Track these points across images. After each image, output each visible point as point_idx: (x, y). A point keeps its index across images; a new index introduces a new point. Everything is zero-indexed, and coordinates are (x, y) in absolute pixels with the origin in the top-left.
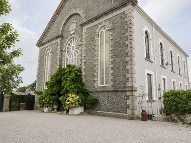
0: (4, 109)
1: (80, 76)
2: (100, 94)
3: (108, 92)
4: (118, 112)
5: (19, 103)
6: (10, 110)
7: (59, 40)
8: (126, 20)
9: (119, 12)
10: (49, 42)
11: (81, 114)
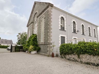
0: (12, 51)
1: (36, 38)
2: (41, 45)
3: (43, 44)
4: (45, 53)
5: (20, 49)
6: (15, 52)
7: (32, 24)
8: (49, 13)
9: (47, 10)
10: (30, 25)
11: (35, 54)
